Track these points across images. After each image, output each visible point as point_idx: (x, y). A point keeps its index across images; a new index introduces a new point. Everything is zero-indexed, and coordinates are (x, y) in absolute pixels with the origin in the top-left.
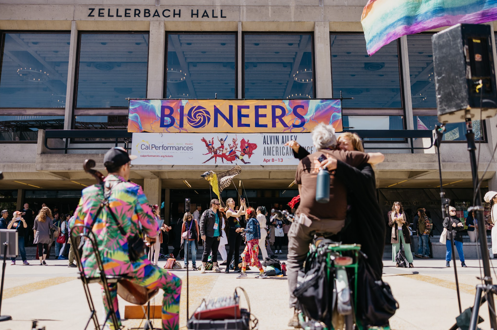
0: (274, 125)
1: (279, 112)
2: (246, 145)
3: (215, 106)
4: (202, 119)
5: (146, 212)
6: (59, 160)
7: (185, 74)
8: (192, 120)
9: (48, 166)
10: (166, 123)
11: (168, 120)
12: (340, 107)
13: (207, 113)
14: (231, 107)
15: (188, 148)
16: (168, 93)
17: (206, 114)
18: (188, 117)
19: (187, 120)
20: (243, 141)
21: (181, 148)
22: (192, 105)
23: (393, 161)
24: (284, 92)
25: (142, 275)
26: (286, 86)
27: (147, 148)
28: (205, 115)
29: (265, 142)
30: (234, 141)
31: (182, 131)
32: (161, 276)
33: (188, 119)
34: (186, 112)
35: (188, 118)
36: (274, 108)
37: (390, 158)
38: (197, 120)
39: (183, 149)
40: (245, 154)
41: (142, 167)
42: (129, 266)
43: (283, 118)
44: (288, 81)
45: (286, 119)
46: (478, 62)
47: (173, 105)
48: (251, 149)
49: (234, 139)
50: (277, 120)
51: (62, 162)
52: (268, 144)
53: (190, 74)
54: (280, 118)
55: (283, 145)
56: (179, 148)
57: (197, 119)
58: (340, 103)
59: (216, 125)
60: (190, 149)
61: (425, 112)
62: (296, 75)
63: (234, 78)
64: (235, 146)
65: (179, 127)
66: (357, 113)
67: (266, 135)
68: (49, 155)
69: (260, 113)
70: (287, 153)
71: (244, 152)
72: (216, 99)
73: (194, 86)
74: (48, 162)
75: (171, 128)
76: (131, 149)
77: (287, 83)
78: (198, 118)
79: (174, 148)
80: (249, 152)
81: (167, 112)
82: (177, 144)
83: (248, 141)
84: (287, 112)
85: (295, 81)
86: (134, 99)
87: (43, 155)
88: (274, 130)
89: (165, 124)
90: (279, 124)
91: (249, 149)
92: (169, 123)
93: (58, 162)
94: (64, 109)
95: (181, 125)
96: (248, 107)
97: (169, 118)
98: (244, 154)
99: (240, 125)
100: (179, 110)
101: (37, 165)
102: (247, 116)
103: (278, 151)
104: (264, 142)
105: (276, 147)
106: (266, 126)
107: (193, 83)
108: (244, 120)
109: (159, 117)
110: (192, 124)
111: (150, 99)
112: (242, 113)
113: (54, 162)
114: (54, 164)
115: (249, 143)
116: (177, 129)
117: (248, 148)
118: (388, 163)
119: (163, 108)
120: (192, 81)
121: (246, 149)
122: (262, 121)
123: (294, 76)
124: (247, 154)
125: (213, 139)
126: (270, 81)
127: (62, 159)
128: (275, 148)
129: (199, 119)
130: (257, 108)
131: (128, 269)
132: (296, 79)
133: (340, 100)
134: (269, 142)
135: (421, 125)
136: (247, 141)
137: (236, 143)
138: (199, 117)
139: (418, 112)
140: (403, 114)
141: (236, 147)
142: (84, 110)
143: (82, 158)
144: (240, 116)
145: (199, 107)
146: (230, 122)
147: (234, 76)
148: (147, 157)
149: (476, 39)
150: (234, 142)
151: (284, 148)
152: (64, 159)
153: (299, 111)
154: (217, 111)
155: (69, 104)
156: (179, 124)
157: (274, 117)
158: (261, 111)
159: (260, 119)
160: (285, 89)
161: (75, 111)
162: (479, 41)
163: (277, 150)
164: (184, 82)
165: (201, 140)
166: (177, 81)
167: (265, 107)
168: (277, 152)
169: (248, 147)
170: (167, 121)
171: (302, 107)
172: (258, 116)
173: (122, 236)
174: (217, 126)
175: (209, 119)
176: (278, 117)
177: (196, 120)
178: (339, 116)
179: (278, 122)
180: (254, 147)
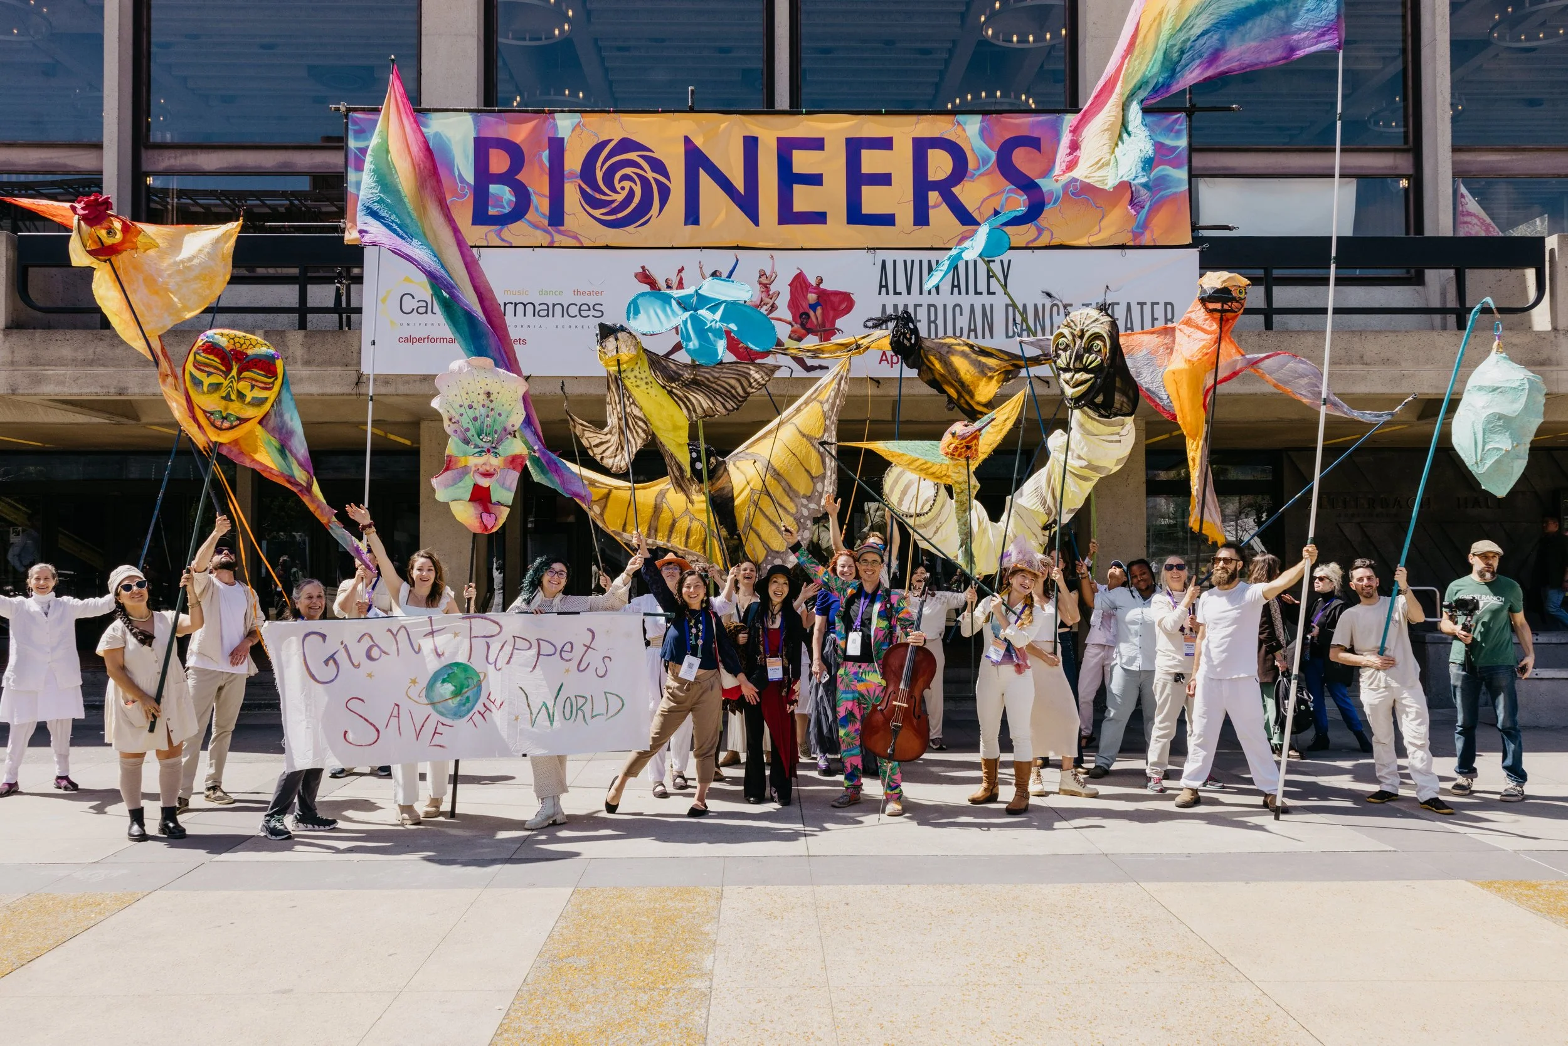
0: (921, 218)
1: (940, 165)
2: (812, 297)
3: (687, 140)
4: (638, 190)
6: (80, 355)
7: (570, 13)
8: (598, 196)
9: (37, 380)
10: (495, 206)
11: (503, 194)
12: (1183, 143)
13: (658, 166)
14: (751, 144)
15: (585, 307)
16: (503, 88)
17: (653, 171)
18: (584, 186)
19: (578, 195)
20: (799, 283)
21: (558, 308)
22: (596, 135)
23: (1386, 361)
24: (937, 86)
26: (947, 62)
27: (422, 310)
28: (650, 175)
29: (886, 286)
30: (763, 280)
31: (559, 239)
33: (582, 191)
34: (573, 162)
35: (580, 186)
36: (921, 147)
37: (1372, 347)
38: (619, 198)
39: (565, 311)
40: (809, 331)
41: (407, 382)
43: (956, 190)
44: (954, 42)
45: (969, 193)
47: (520, 132)
48: (831, 313)
49: (762, 274)
50: (934, 197)
51: (91, 363)
52: (896, 293)
53: (589, 13)
54: (945, 188)
55: (956, 298)
56: (549, 311)
57: (615, 191)
58: (1184, 126)
59: (692, 216)
60: (592, 312)
61: (1499, 161)
62: (993, 16)
63: (761, 29)
64: (767, 300)
65: (546, 222)
66: (1234, 169)
67: (889, 256)
68: (38, 333)
69: (865, 169)
70: (970, 330)
71: (803, 325)
72: (692, 110)
73: (603, 60)
74: (34, 361)
75: (517, 231)
76: (359, 311)
77: (951, 52)
78: (623, 188)
79: (530, 308)
80: (823, 324)
81: (499, 162)
82: (541, 293)
83: (821, 281)
84: (971, 165)
85: (984, 42)
86: (363, 110)
87: (15, 335)
88: (923, 235)
89: (492, 211)
90: (940, 214)
91: (823, 314)
92: (507, 210)
93: (74, 362)
94: (98, 146)
95: (556, 217)
96: (817, 144)
97: (507, 189)
98: (803, 331)
99: (787, 215)
100: (546, 154)
102: (815, 180)
103: (934, 322)
104: (883, 286)
105: (929, 306)
106: (888, 220)
107: (600, 49)
108: (804, 199)
109: (468, 184)
110: (597, 213)
111: (429, 110)
112: (796, 169)
113: (61, 362)
114: (61, 371)
115: (824, 292)
116: (539, 233)
117: (819, 310)
118: (1367, 368)
119: (482, 146)
120: (596, 40)
121: (812, 313)
122: (873, 200)
123: (983, 19)
124: (814, 333)
125: (683, 274)
126: (889, 43)
127: (91, 351)
128: (925, 308)
129: (624, 194)
130: (855, 147)
132: (990, 32)
133: (1184, 114)
134: (901, 286)
135: (1469, 214)
136: (813, 281)
137: (773, 288)
138: (627, 184)
139: (1468, 162)
140: (1411, 172)
141: (773, 308)
142: (179, 152)
144: (788, 178)
145: (627, 144)
146: (748, 203)
147: (760, 20)
148: (426, 345)
150: (766, 287)
151: (958, 309)
152: (98, 350)
153: (1021, 158)
154: (696, 159)
155: (115, 128)
156: (547, 213)
157: (922, 184)
158: (871, 162)
159: (866, 190)
160: (942, 74)
161: (145, 155)
163: (932, 318)
164: (567, 42)
165: (636, 275)
166: (540, 39)
167: (886, 144)
168: (933, 325)
169: (817, 304)
170: (499, 199)
171: (1033, 143)
172: (856, 180)
174: (696, 222)
175: (665, 193)
176: (938, 186)
177: (615, 196)
178: (1180, 180)
179: (936, 206)
180: (843, 306)
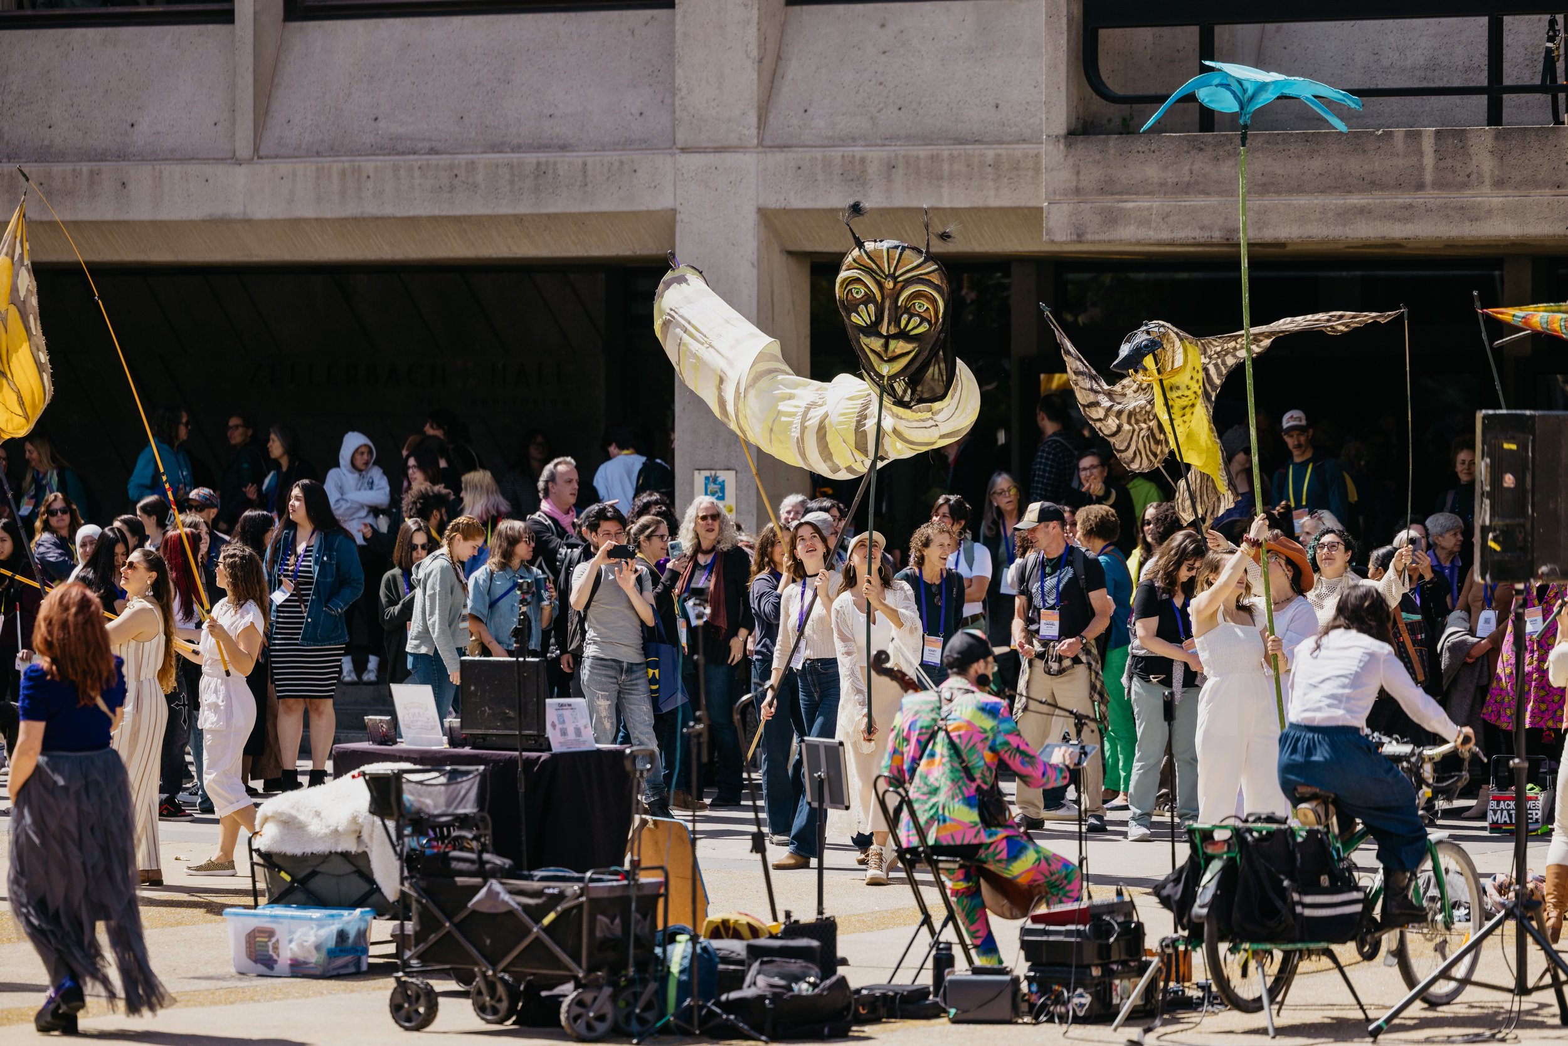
5: (1015, 746)
6: (1170, 176)
9: (1112, 218)
25: (1004, 855)
32: (1039, 859)
42: (979, 832)
46: (1508, 489)
51: (1187, 189)
74: (1107, 188)
87: (1081, 145)
93: (1162, 189)
101: (1055, 208)
113: (1144, 189)
114: (1144, 203)
127: (1186, 169)
131: (976, 836)
143: (1299, 157)
149: (1508, 442)
152: (1196, 167)
162: (1514, 447)
173: (968, 783)
